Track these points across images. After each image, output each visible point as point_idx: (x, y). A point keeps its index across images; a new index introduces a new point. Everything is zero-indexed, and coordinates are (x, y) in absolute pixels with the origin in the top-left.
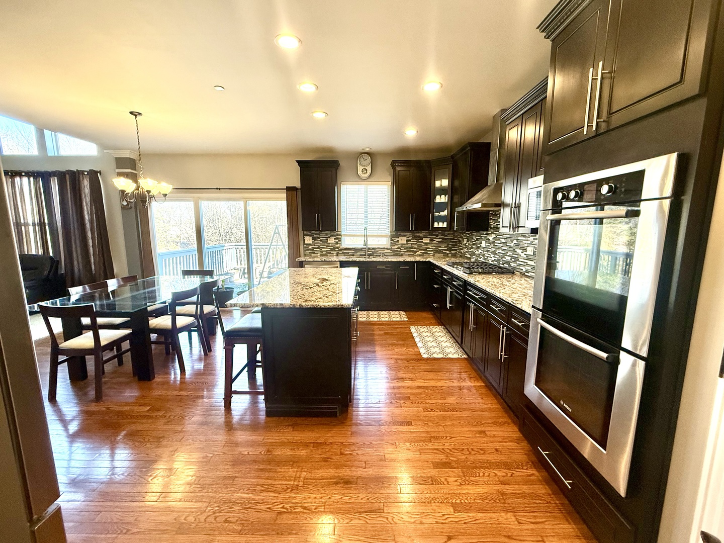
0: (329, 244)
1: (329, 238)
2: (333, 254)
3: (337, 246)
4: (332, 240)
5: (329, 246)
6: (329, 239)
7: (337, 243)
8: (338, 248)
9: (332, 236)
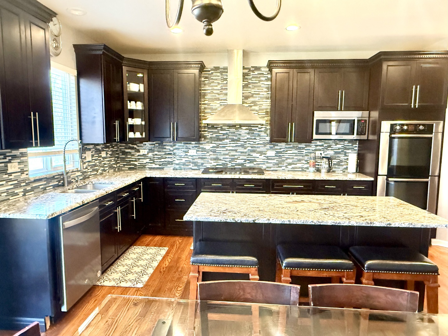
0: (10, 174)
1: (10, 162)
2: (17, 194)
3: (24, 176)
4: (13, 167)
5: (11, 180)
6: (9, 165)
7: (22, 172)
8: (24, 181)
9: (14, 157)
